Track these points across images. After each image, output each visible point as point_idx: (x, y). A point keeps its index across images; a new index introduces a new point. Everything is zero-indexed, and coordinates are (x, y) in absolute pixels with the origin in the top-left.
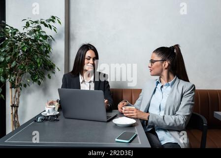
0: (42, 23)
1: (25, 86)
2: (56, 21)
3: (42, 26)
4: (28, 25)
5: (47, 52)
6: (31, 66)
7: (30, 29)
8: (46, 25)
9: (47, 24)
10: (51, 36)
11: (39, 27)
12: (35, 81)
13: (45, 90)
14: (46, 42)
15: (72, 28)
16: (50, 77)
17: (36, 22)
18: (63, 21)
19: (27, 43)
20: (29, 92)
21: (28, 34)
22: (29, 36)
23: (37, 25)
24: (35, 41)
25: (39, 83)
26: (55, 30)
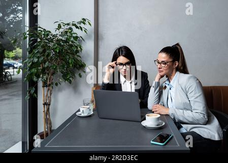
0: (73, 25)
1: (57, 84)
2: (86, 22)
3: (74, 27)
4: (60, 27)
5: (77, 51)
6: (63, 66)
7: (61, 30)
8: (77, 27)
9: (78, 25)
10: (81, 37)
11: (70, 28)
12: (66, 80)
13: (75, 88)
14: (77, 43)
15: (100, 29)
16: (80, 76)
17: (68, 24)
18: (92, 23)
19: (59, 44)
20: (60, 90)
21: (60, 35)
22: (60, 37)
23: (69, 27)
24: (66, 41)
25: (70, 82)
26: (85, 32)
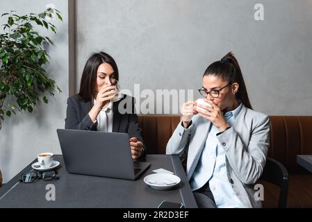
0: (32, 19)
1: (9, 114)
2: (54, 15)
3: (33, 23)
4: (11, 21)
5: (42, 61)
6: (17, 86)
7: (14, 27)
8: (39, 23)
9: (41, 20)
10: (48, 38)
11: (28, 25)
12: (24, 107)
13: (40, 119)
14: (40, 47)
15: (80, 25)
16: (46, 101)
17: (24, 18)
18: (65, 15)
19: (10, 50)
20: (16, 122)
21: (11, 36)
22: (12, 40)
23: (25, 22)
24: (22, 45)
25: (31, 110)
26: (53, 30)
